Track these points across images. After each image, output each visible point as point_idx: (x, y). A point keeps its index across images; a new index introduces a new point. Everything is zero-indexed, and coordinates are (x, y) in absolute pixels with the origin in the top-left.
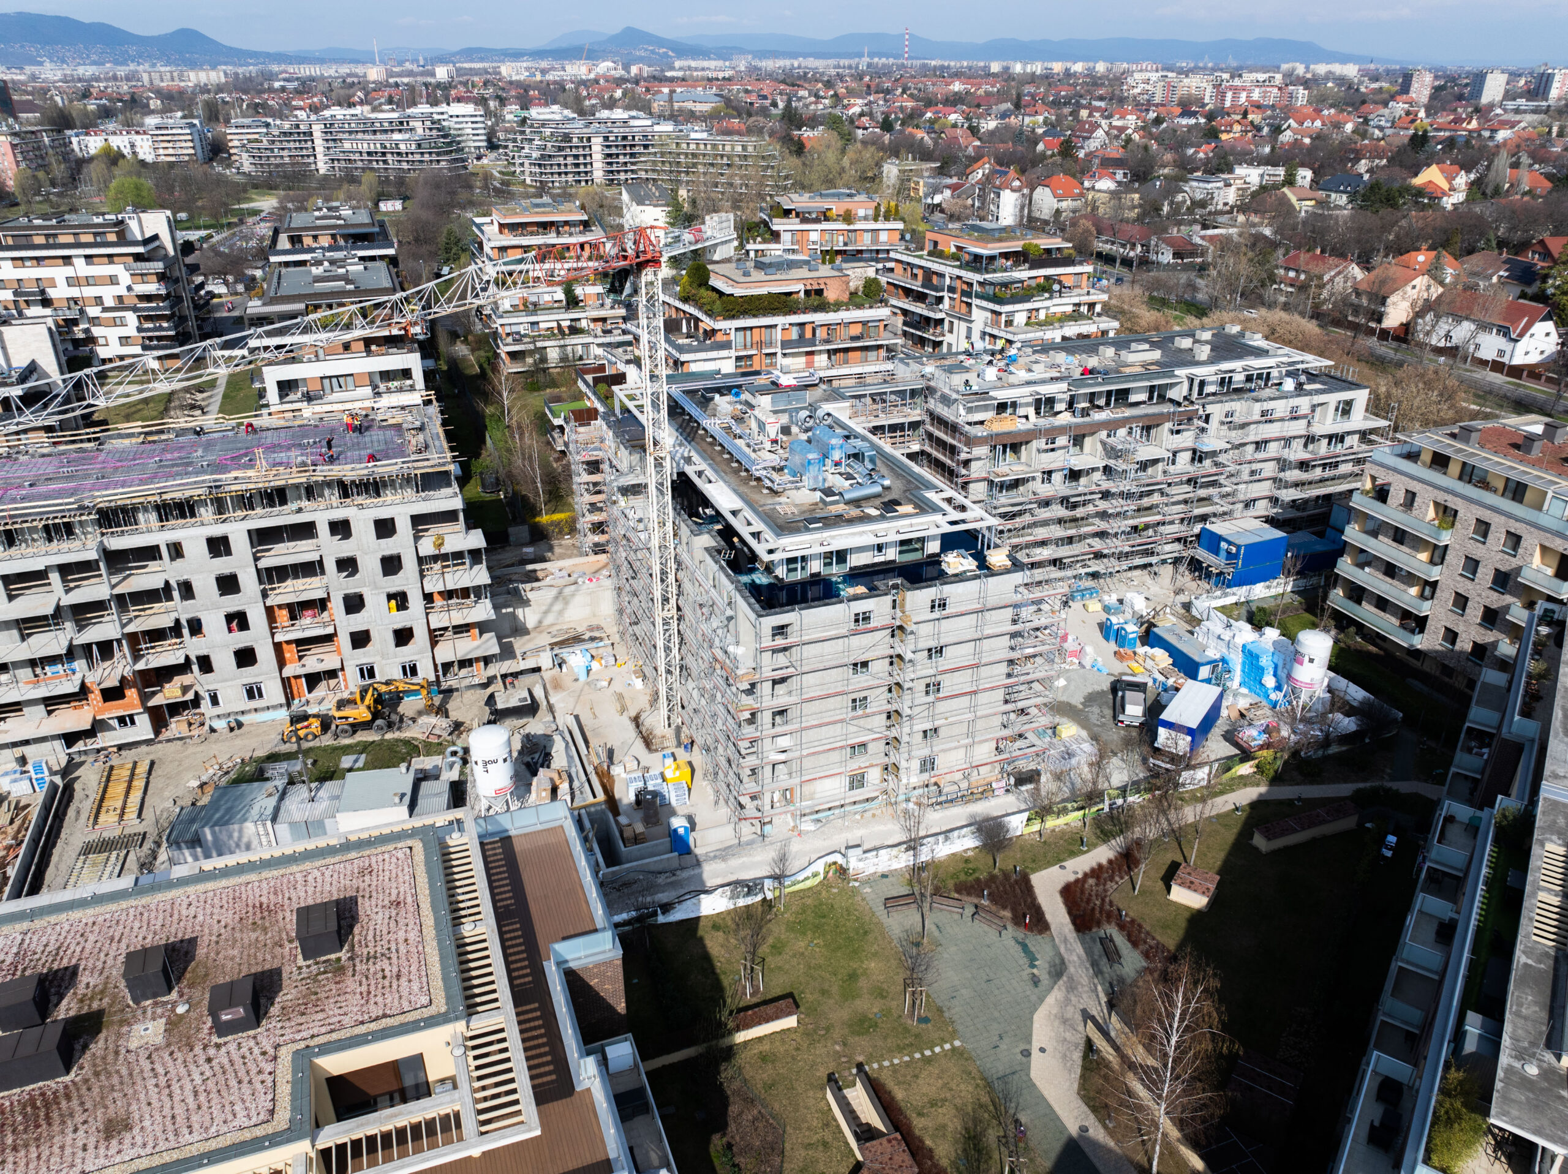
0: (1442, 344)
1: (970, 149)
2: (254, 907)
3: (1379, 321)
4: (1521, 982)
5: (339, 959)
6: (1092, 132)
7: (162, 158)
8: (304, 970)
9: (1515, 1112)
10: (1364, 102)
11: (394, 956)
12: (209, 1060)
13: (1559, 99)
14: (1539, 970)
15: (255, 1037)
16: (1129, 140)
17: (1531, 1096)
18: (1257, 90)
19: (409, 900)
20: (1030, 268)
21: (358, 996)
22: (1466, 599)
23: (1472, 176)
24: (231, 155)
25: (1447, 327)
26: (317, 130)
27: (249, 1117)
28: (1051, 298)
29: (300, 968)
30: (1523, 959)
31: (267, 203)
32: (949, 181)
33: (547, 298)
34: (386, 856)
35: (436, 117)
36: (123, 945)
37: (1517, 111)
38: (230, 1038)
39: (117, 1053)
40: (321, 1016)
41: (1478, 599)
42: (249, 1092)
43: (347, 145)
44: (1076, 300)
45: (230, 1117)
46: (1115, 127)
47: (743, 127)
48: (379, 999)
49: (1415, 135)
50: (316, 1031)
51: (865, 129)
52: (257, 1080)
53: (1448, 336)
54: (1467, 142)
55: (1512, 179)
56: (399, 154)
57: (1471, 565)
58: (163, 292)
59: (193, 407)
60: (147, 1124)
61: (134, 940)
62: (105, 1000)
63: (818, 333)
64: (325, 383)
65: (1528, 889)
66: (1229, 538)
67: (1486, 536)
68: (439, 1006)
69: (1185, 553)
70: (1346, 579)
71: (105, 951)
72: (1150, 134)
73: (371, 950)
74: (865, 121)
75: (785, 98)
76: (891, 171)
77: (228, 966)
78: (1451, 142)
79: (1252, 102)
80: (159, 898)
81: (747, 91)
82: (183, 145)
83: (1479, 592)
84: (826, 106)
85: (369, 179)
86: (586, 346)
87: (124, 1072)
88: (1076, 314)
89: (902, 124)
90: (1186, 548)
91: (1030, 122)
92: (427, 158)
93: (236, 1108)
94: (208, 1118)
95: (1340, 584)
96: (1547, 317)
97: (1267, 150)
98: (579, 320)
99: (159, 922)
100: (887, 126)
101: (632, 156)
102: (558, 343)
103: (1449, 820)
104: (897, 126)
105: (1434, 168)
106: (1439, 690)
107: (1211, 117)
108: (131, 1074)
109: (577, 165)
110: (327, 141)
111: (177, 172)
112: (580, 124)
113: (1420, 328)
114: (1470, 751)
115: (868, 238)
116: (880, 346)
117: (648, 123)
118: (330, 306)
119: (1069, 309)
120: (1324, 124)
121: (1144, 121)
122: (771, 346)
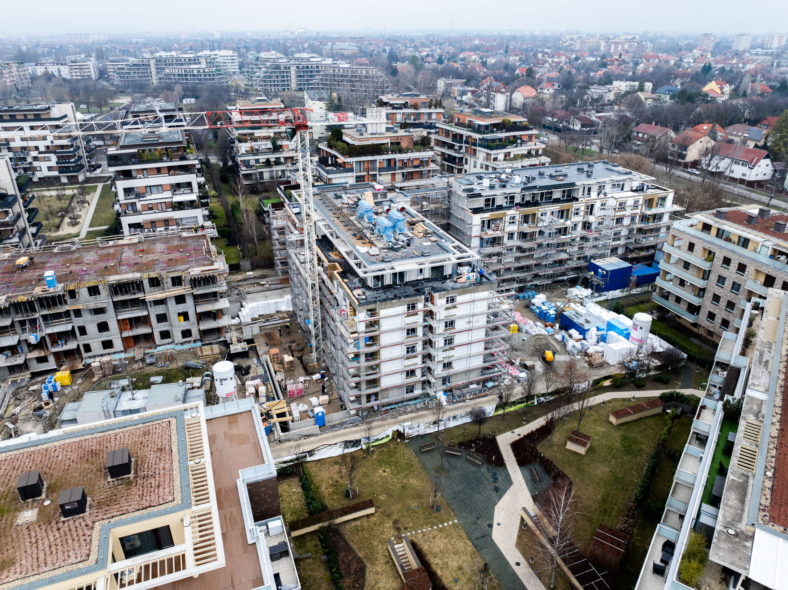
0: (714, 170)
1: (482, 73)
2: (88, 451)
3: (683, 159)
4: (730, 488)
5: (129, 478)
6: (543, 65)
7: (74, 77)
8: (111, 483)
9: (721, 554)
10: (680, 50)
11: (157, 476)
12: (58, 529)
13: (778, 48)
14: (739, 482)
15: (83, 518)
16: (562, 68)
17: (730, 545)
18: (627, 44)
19: (167, 448)
20: (506, 132)
21: (137, 497)
22: (719, 297)
23: (733, 87)
24: (109, 76)
25: (716, 162)
26: (152, 63)
27: (76, 558)
28: (516, 147)
29: (109, 482)
30: (732, 477)
31: (125, 100)
32: (470, 89)
33: (264, 147)
34: (158, 426)
35: (213, 57)
36: (20, 471)
37: (757, 54)
38: (70, 518)
39: (11, 526)
40: (117, 506)
41: (725, 297)
42: (78, 545)
43: (167, 71)
44: (529, 148)
45: (67, 558)
46: (555, 62)
47: (368, 62)
48: (148, 498)
49: (705, 66)
50: (114, 514)
51: (429, 63)
52: (82, 538)
53: (717, 167)
54: (731, 71)
55: (752, 88)
56: (194, 75)
57: (721, 280)
58: (70, 144)
59: (84, 202)
60: (23, 562)
61: (25, 469)
62: (8, 499)
63: (397, 164)
64: (148, 189)
65: (736, 442)
66: (603, 267)
67: (728, 265)
68: (178, 501)
69: (581, 275)
70: (660, 287)
71: (10, 474)
72: (572, 65)
73: (146, 473)
74: (429, 59)
75: (390, 48)
76: (441, 84)
77: (73, 481)
78: (723, 70)
79: (624, 50)
80: (40, 447)
81: (371, 44)
82: (85, 70)
83: (726, 293)
84: (410, 51)
85: (178, 88)
86: (283, 171)
87: (14, 536)
88: (529, 155)
89: (448, 61)
90: (581, 272)
91: (513, 59)
92: (208, 77)
93: (70, 553)
94: (55, 558)
95: (657, 290)
96: (767, 157)
97: (631, 73)
98: (280, 158)
99: (39, 459)
100: (440, 61)
101: (311, 76)
102: (268, 169)
103: (703, 407)
104: (446, 62)
105: (713, 82)
106: (705, 343)
107: (603, 57)
108: (17, 536)
109: (283, 81)
110: (158, 69)
111: (81, 84)
112: (285, 60)
113: (703, 162)
114: (717, 373)
115: (426, 117)
116: (429, 171)
117: (319, 59)
118: (150, 150)
119: (526, 152)
120: (660, 61)
121: (570, 59)
122: (374, 171)
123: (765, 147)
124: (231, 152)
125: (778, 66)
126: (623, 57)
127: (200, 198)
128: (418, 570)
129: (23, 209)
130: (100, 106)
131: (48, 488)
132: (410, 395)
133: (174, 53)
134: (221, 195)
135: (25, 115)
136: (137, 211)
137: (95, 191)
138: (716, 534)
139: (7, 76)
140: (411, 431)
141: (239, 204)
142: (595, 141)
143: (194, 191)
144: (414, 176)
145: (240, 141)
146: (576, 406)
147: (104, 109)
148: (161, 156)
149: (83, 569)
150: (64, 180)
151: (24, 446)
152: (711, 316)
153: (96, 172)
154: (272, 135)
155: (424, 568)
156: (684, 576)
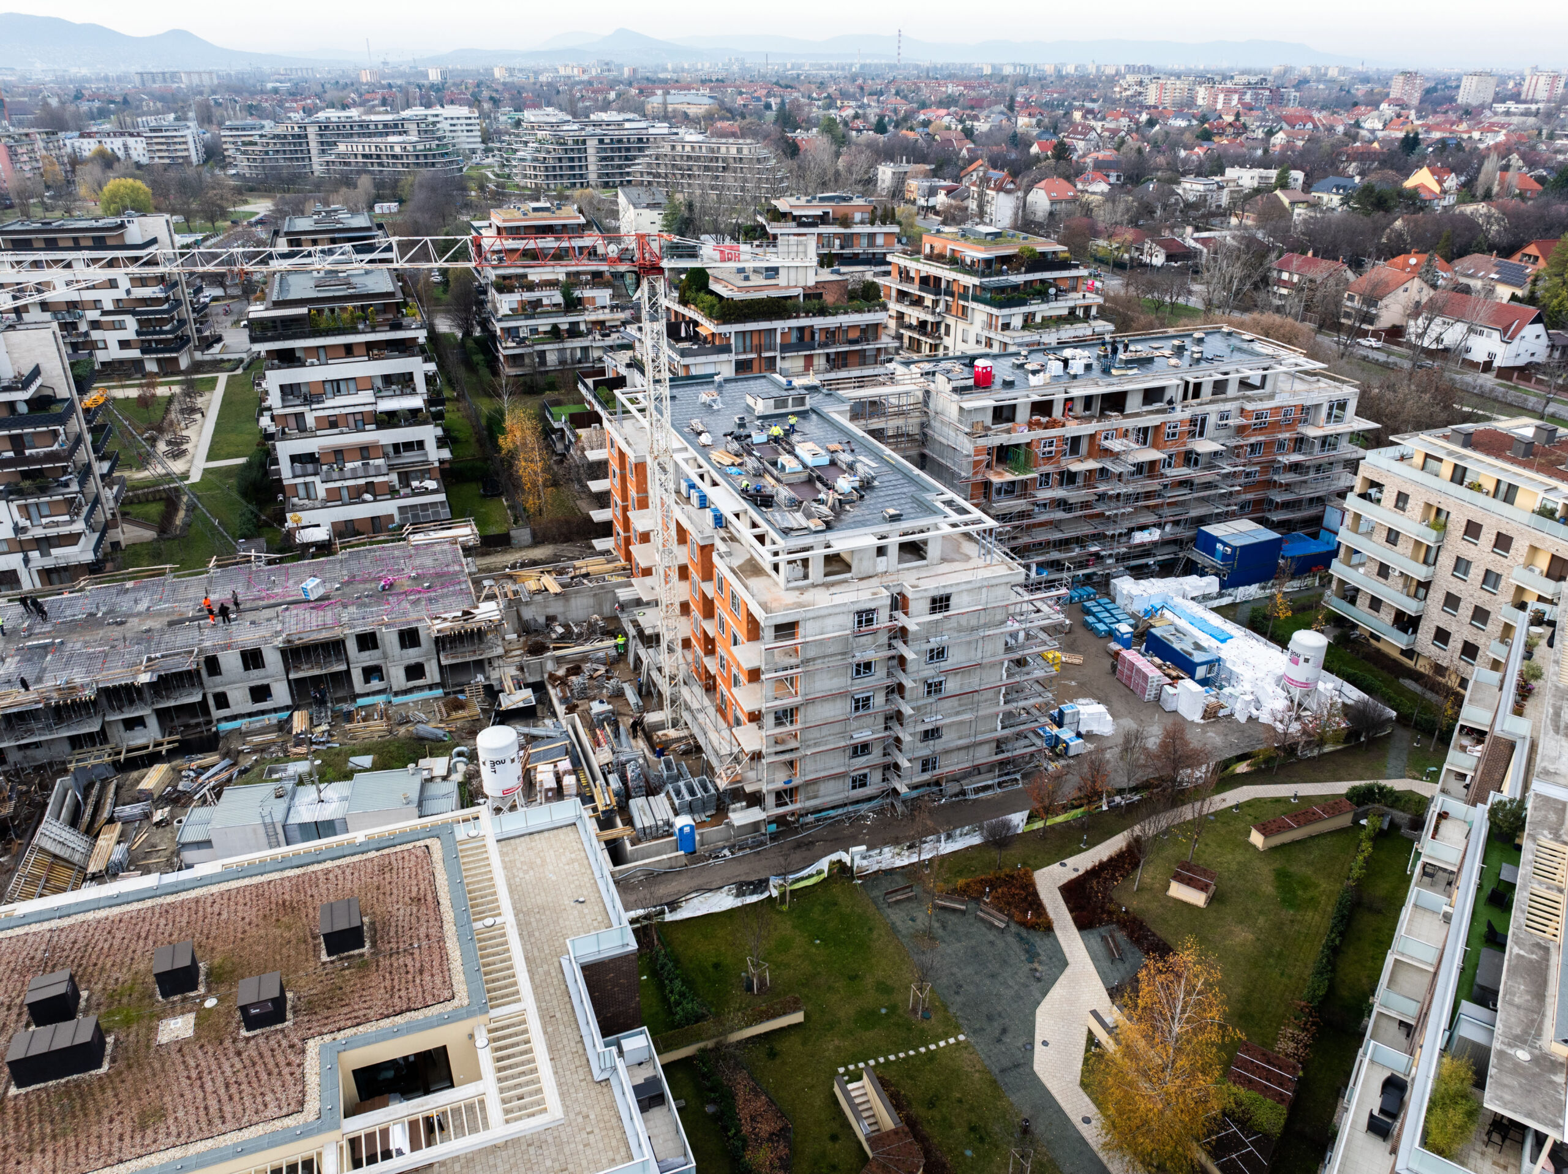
0: (1434, 346)
1: (964, 152)
2: (277, 904)
3: (1372, 322)
4: (1514, 971)
5: (362, 955)
6: (1085, 134)
7: (157, 160)
8: (329, 966)
9: (1508, 1097)
10: (1355, 104)
11: (417, 951)
12: (239, 1054)
13: (1549, 101)
14: (1531, 961)
15: (282, 1031)
16: (1122, 142)
17: (1523, 1081)
18: (1249, 93)
19: (429, 897)
20: (1026, 272)
21: (382, 991)
22: (1458, 599)
23: (1463, 179)
24: (225, 157)
25: (1438, 330)
26: (312, 131)
27: (280, 1108)
28: (1047, 301)
29: (324, 964)
30: (1516, 950)
31: (261, 207)
32: (943, 183)
33: (547, 301)
34: (406, 854)
35: (431, 119)
36: (150, 942)
37: (1507, 113)
38: (258, 1031)
39: (148, 1047)
40: (346, 1010)
41: (1470, 599)
42: (279, 1083)
43: (342, 148)
44: (1071, 304)
45: (261, 1107)
46: (1108, 130)
47: (737, 130)
48: (403, 993)
49: (1407, 137)
50: (342, 1024)
51: (859, 131)
52: (286, 1071)
53: (1438, 340)
54: (1458, 146)
55: (1502, 183)
56: (394, 157)
57: (1461, 565)
58: (162, 295)
59: (193, 410)
60: (180, 1114)
61: (160, 937)
62: (135, 995)
63: (817, 336)
64: (328, 386)
65: (1519, 882)
66: (1226, 540)
67: (1477, 537)
68: (462, 998)
69: (1181, 555)
70: (1340, 580)
71: (132, 947)
72: (1143, 136)
73: (394, 945)
74: (859, 123)
75: (778, 100)
76: (885, 173)
77: (254, 962)
78: (1443, 144)
79: (1244, 105)
80: (183, 896)
81: (741, 93)
82: (178, 147)
83: (1471, 592)
84: (819, 107)
85: (365, 182)
86: (585, 349)
87: (157, 1065)
88: (1071, 317)
89: (896, 126)
90: (1182, 549)
91: (1023, 122)
92: (422, 160)
93: (267, 1098)
94: (239, 1108)
95: (1334, 585)
96: (1538, 320)
97: (1260, 152)
98: (578, 323)
99: (185, 920)
100: (881, 128)
101: (627, 158)
102: (556, 346)
103: (1443, 816)
104: (891, 128)
105: (1425, 169)
106: (1432, 689)
107: (1204, 119)
108: (163, 1065)
109: (572, 168)
110: (322, 143)
111: (172, 174)
112: (575, 127)
113: (1412, 330)
114: (1463, 749)
115: (864, 241)
116: (879, 350)
117: (643, 125)
118: (332, 310)
119: (1065, 312)
120: (1315, 127)
121: (1137, 123)
122: (770, 350)
123: (1531, 300)
124: (479, 312)
125: (1551, 137)
126: (1242, 119)
127: (430, 402)
128: (895, 1132)
129: (85, 426)
130: (212, 219)
131: (208, 975)
132: (860, 793)
133: (354, 113)
134: (463, 396)
135: (75, 239)
136: (305, 430)
137: (213, 388)
138: (1493, 1060)
139: (25, 158)
140: (865, 863)
141: (502, 414)
142: (1196, 288)
143: (419, 390)
144: (850, 360)
145: (501, 290)
146: (1188, 812)
147: (220, 224)
148: (354, 320)
149: (296, 1128)
150: (151, 367)
151: (153, 893)
152: (1442, 636)
153: (212, 351)
154: (562, 277)
155: (907, 1129)
156: (1436, 1137)
